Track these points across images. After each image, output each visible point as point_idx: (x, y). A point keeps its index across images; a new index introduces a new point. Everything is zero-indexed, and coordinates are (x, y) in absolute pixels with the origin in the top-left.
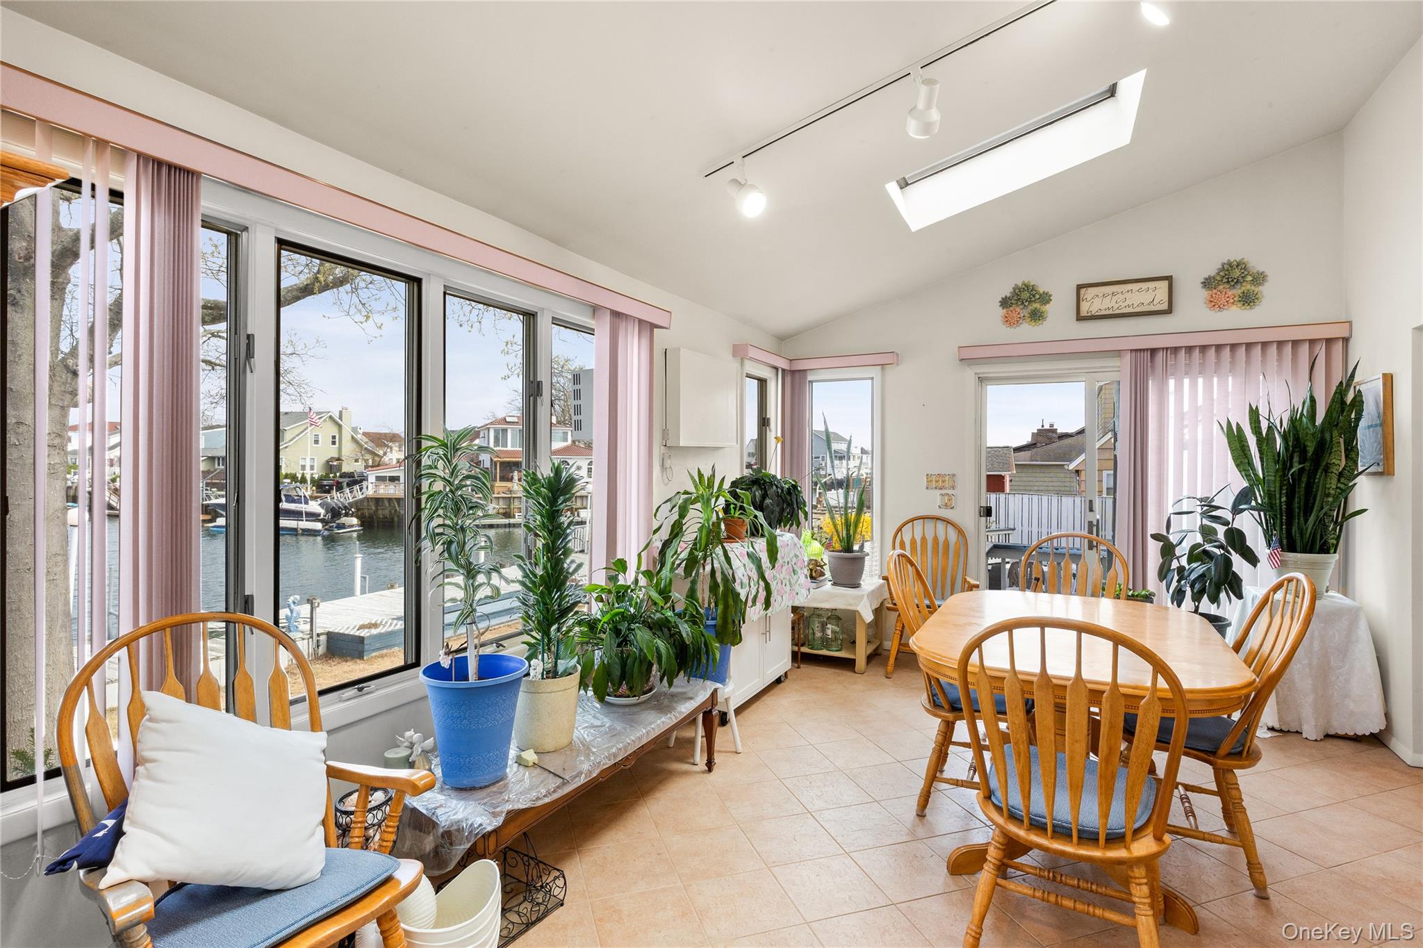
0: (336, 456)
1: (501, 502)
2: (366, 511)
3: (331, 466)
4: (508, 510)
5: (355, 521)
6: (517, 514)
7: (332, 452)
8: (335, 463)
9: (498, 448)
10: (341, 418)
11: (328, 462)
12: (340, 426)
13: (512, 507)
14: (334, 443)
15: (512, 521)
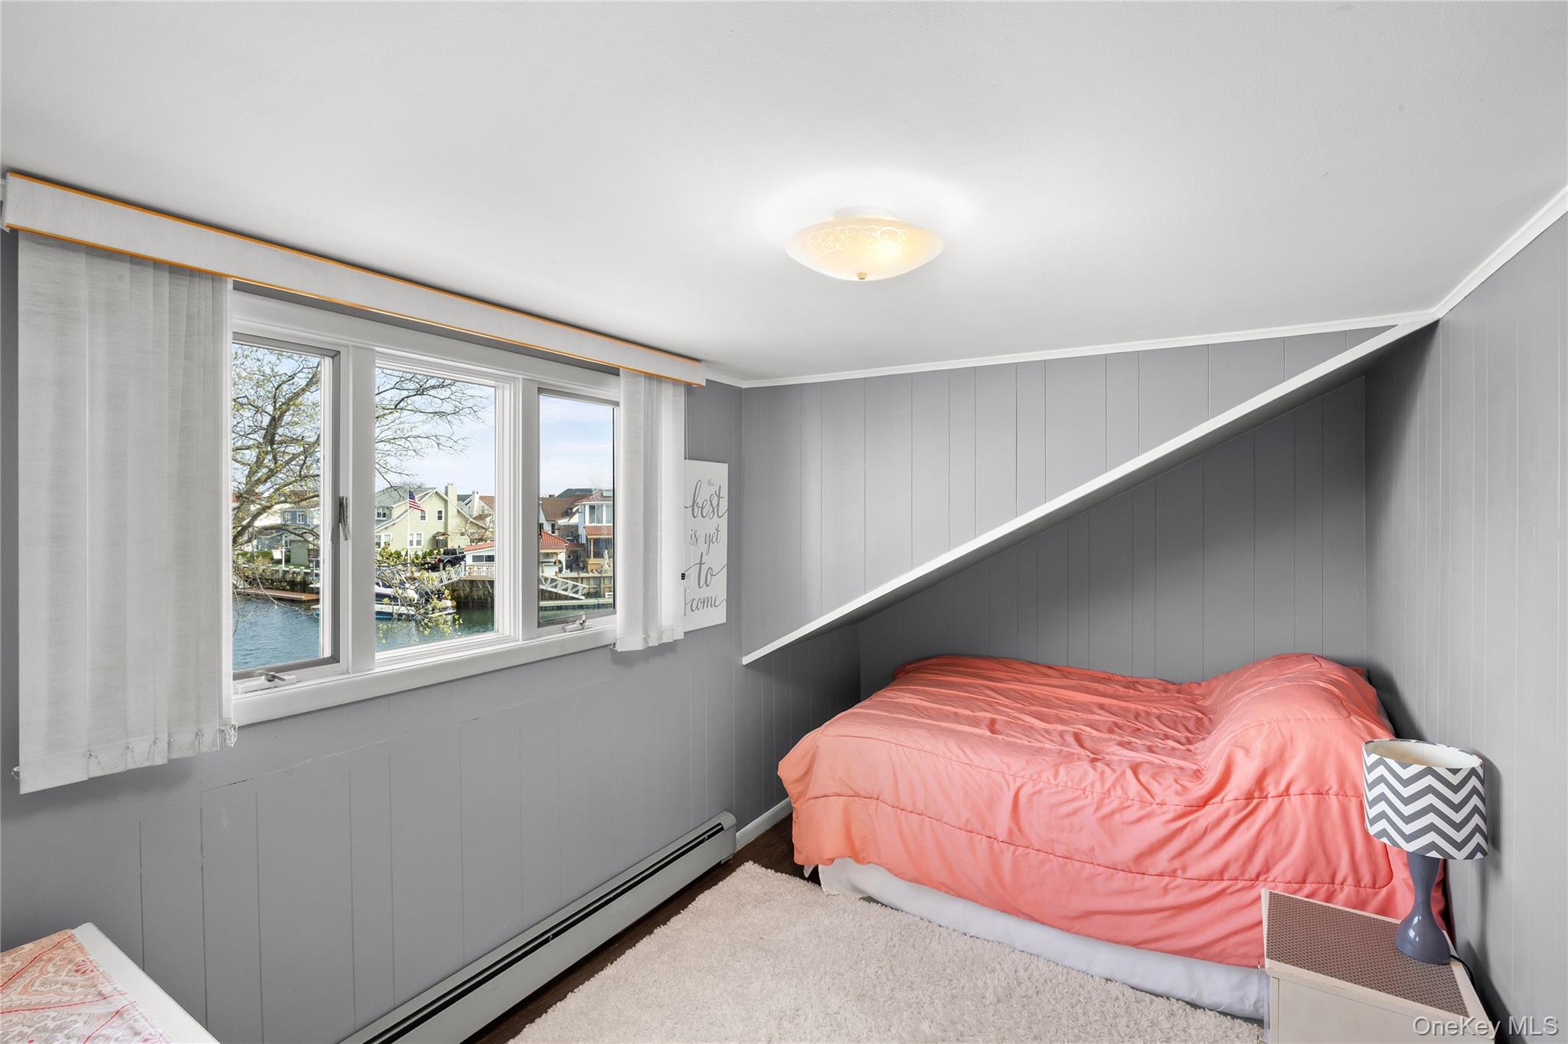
0: (443, 531)
1: (592, 582)
2: (461, 592)
3: (437, 540)
4: (598, 589)
5: (449, 603)
6: (607, 594)
7: (439, 527)
8: (441, 538)
9: (593, 525)
10: (446, 494)
11: (434, 537)
12: (446, 502)
13: (603, 586)
14: (440, 518)
15: (601, 601)
